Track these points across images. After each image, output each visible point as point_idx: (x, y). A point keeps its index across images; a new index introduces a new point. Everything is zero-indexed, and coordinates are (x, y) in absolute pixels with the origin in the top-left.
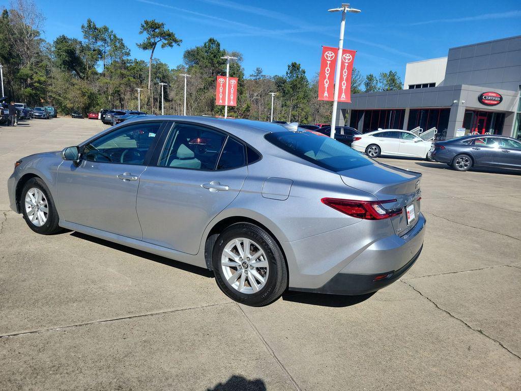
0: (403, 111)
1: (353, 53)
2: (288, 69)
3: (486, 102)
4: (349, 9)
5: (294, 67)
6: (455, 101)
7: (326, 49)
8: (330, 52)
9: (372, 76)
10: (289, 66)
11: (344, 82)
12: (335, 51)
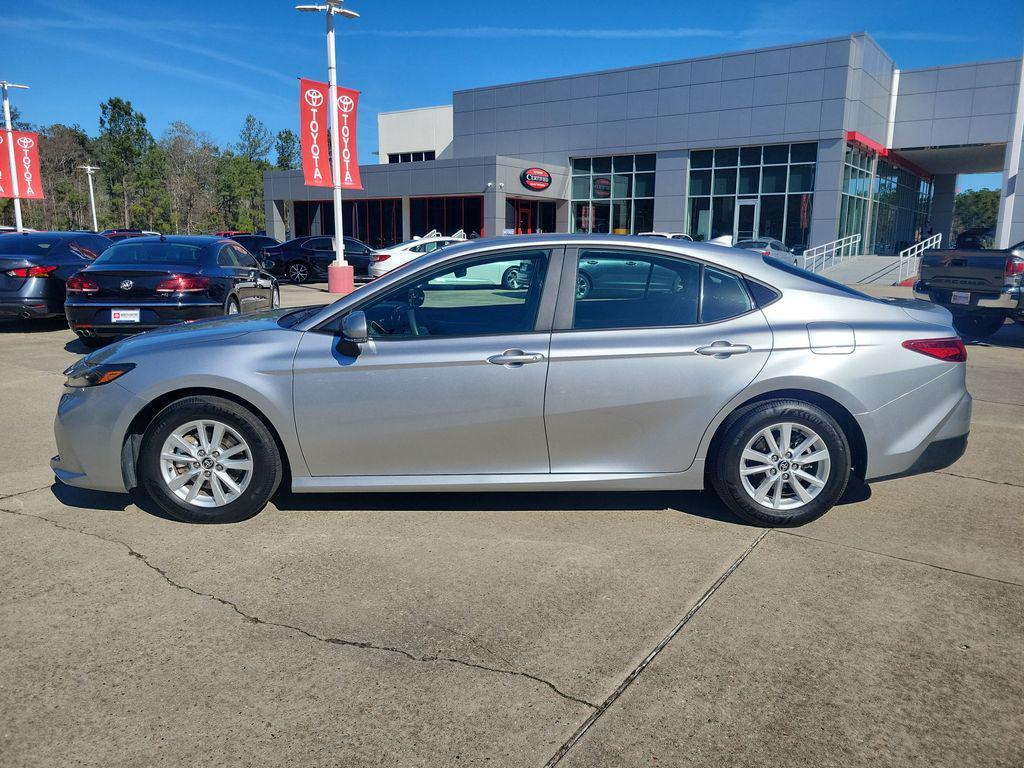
0: (399, 202)
1: (354, 95)
2: (104, 113)
3: (532, 184)
4: (337, 10)
5: (118, 109)
6: (489, 184)
7: (307, 85)
8: (315, 91)
9: (289, 133)
10: (104, 108)
11: (346, 150)
12: (324, 88)
